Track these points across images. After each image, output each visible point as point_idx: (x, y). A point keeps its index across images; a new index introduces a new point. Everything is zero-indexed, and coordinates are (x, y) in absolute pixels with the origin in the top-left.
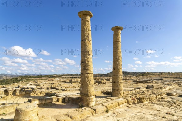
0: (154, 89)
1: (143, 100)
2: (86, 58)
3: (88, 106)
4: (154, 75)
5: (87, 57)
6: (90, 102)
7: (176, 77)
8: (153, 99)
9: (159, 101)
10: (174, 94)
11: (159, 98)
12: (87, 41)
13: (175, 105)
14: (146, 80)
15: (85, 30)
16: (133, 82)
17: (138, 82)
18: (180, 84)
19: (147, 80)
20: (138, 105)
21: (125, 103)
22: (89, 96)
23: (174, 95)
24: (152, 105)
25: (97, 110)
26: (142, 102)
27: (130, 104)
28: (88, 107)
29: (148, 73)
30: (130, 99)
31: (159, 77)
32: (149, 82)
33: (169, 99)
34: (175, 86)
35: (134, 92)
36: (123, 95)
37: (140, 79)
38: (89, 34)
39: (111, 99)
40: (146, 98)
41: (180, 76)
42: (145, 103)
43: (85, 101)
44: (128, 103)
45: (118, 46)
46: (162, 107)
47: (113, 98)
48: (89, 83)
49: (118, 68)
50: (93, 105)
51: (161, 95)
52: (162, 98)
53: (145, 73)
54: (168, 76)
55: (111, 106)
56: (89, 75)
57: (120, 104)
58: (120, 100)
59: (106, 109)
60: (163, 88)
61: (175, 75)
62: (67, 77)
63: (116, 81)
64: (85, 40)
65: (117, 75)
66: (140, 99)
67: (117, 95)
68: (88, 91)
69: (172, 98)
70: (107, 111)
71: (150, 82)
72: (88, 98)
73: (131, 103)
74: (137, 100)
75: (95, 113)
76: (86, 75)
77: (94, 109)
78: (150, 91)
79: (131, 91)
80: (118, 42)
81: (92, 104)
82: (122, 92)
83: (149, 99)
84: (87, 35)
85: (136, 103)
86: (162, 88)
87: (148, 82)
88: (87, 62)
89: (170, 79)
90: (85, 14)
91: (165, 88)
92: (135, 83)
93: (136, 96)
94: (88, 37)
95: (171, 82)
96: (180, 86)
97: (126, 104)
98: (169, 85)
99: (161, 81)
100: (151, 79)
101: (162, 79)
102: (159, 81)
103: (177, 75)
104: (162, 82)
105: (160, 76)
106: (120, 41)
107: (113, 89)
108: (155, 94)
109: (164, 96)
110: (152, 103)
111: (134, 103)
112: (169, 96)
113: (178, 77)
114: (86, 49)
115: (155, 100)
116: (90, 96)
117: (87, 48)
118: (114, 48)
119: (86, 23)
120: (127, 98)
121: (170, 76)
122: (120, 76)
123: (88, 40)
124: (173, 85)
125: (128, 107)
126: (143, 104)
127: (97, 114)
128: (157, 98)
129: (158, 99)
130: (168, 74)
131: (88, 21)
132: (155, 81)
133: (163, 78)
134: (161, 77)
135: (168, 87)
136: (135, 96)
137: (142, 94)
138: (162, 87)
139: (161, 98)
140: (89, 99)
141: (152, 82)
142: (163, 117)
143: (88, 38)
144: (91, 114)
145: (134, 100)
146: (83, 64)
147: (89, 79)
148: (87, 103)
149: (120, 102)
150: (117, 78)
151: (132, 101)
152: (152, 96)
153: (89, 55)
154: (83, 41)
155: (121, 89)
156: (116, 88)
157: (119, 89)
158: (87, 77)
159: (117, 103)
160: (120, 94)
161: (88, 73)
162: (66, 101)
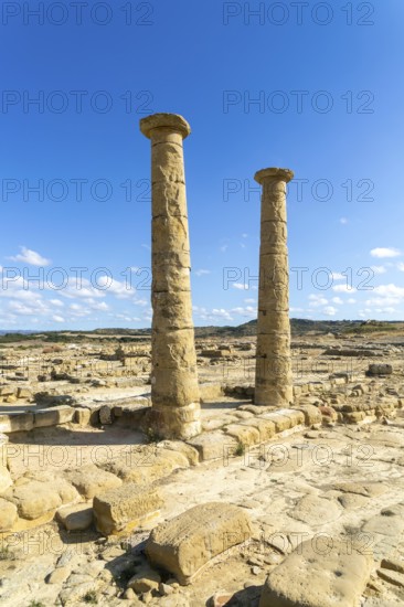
0: (392, 376)
1: (355, 414)
2: (170, 279)
3: (176, 435)
4: (393, 329)
5: (172, 275)
6: (184, 422)
8: (387, 410)
12: (172, 218)
14: (366, 346)
15: (164, 181)
16: (324, 354)
17: (341, 353)
19: (370, 346)
20: (341, 430)
21: (299, 423)
22: (178, 405)
24: (385, 428)
25: (206, 450)
26: (351, 421)
27: (313, 429)
28: (179, 439)
29: (373, 323)
30: (315, 412)
32: (376, 352)
35: (327, 387)
36: (291, 398)
37: (348, 343)
38: (177, 194)
39: (253, 412)
40: (366, 406)
42: (361, 423)
43: (166, 418)
44: (307, 423)
47: (258, 409)
48: (178, 361)
49: (278, 308)
50: (194, 433)
53: (364, 323)
55: (253, 435)
56: (179, 332)
57: (281, 428)
58: (283, 414)
59: (234, 444)
62: (107, 339)
63: (269, 353)
64: (163, 216)
65: (274, 333)
66: (346, 409)
67: (272, 398)
68: (176, 388)
70: (239, 453)
71: (381, 352)
72: (177, 410)
73: (318, 425)
74: (335, 415)
75: (201, 458)
76: (171, 334)
77: (196, 447)
78: (380, 383)
79: (318, 386)
80: (276, 221)
81: (191, 429)
82: (289, 390)
83: (377, 409)
84: (173, 197)
85: (333, 424)
87: (373, 355)
88: (171, 292)
90: (165, 127)
92: (333, 359)
93: (334, 402)
94: (174, 204)
97: (302, 428)
100: (385, 345)
106: (285, 219)
107: (259, 380)
108: (394, 394)
110: (385, 423)
111: (326, 425)
114: (170, 247)
115: (394, 413)
116: (182, 402)
117: (173, 242)
119: (166, 158)
120: (305, 408)
122: (283, 337)
123: (175, 216)
125: (306, 436)
126: (355, 427)
127: (206, 463)
128: (400, 405)
129: (403, 409)
131: (174, 151)
132: (395, 349)
136: (329, 400)
137: (352, 395)
140: (181, 413)
141: (386, 353)
143: (174, 209)
144: (187, 463)
145: (326, 413)
146: (158, 296)
147: (179, 348)
148: (172, 426)
149: (281, 422)
150: (273, 344)
151: (322, 417)
152: (384, 399)
153: (180, 266)
154: (158, 220)
155: (285, 379)
156: (270, 377)
157: (277, 379)
158: (174, 341)
159: (273, 425)
160: (283, 395)
161: (177, 328)
162: (102, 421)
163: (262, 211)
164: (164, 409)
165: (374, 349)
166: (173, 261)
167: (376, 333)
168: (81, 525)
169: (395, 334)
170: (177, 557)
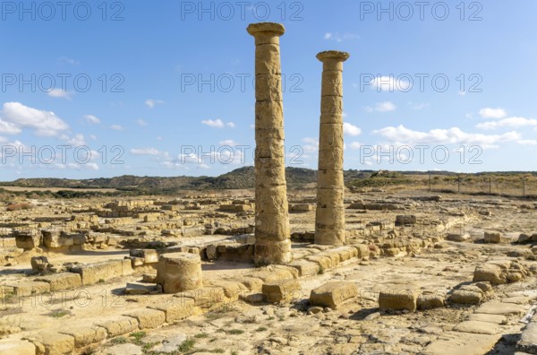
0: (416, 225)
1: (393, 249)
2: (272, 148)
3: (278, 261)
4: (408, 182)
5: (274, 145)
6: (283, 252)
7: (481, 190)
8: (415, 247)
9: (428, 252)
10: (466, 236)
11: (429, 246)
12: (274, 102)
13: (462, 258)
14: (387, 200)
15: (269, 73)
16: (348, 208)
17: (364, 207)
18: (487, 214)
19: (390, 200)
20: (384, 260)
21: (354, 255)
22: (279, 240)
23: (464, 240)
24: (413, 259)
25: (303, 268)
26: (390, 254)
27: (364, 260)
28: (279, 264)
29: (385, 174)
30: (365, 248)
31: (429, 190)
32: (398, 206)
33: (452, 248)
34: (470, 219)
35: (367, 232)
36: (344, 240)
37: (367, 198)
38: (278, 84)
39: (319, 249)
40: (400, 244)
41: (493, 185)
42: (397, 256)
43: (270, 249)
44: (359, 256)
45: (335, 109)
46: (436, 262)
47: (323, 247)
48: (279, 208)
49: (336, 168)
50: (289, 260)
51: (434, 240)
52: (436, 247)
53: (375, 174)
54: (455, 187)
55: (327, 261)
56: (279, 187)
57: (344, 258)
58: (343, 249)
59: (317, 267)
60: (439, 223)
61: (479, 184)
63: (328, 204)
64: (268, 101)
65: (332, 188)
66: (386, 246)
67: (330, 239)
68: (277, 228)
69: (459, 246)
70: (320, 272)
71: (402, 206)
72: (278, 244)
73: (367, 258)
74: (378, 251)
75: (300, 274)
76: (273, 189)
77: (296, 267)
78: (407, 229)
79: (362, 231)
80: (335, 96)
81: (287, 257)
82: (343, 233)
83: (407, 246)
84: (275, 86)
85: (378, 257)
86: (436, 223)
87: (395, 208)
88: (273, 158)
89: (460, 197)
90: (270, 31)
91: (444, 224)
92: (359, 212)
93: (376, 242)
94: (276, 91)
95: (464, 207)
96: (486, 219)
97: (355, 260)
98: (455, 215)
99: (433, 204)
100: (405, 199)
101: (436, 199)
102: (428, 204)
103: (484, 183)
104: (438, 208)
105: (432, 187)
106: (342, 94)
107: (318, 225)
108: (419, 237)
109: (441, 241)
110: (413, 256)
111: (372, 257)
112: (452, 242)
113: (486, 190)
114: (273, 124)
115: (419, 251)
116: (282, 238)
117: (275, 121)
118: (322, 112)
119: (269, 55)
120: (356, 245)
121: (463, 189)
122: (339, 191)
123: (276, 101)
124: (466, 216)
125: (360, 264)
126: (393, 259)
127: (302, 277)
128: (423, 245)
129: (426, 247)
130: (457, 180)
131: (275, 50)
132: (415, 203)
133: (441, 196)
134: (434, 191)
135: (452, 222)
136: (373, 240)
137: (388, 238)
138: (438, 220)
139: (432, 245)
140: (281, 246)
141: (408, 207)
142: (438, 275)
143: (275, 95)
144: (292, 277)
145: (372, 249)
146: (264, 161)
147: (279, 199)
148: (275, 255)
149: (343, 253)
150: (331, 196)
151: (369, 252)
152: (411, 240)
153: (279, 138)
154: (263, 103)
155: (341, 224)
156: (329, 222)
157: (335, 225)
158: (275, 193)
159: (338, 256)
160: (339, 236)
161: (277, 185)
162: (209, 257)
163: (323, 86)
164: (268, 243)
165: (395, 203)
166: (275, 135)
167: (394, 187)
168: (259, 299)
169: (413, 188)
170: (331, 297)
